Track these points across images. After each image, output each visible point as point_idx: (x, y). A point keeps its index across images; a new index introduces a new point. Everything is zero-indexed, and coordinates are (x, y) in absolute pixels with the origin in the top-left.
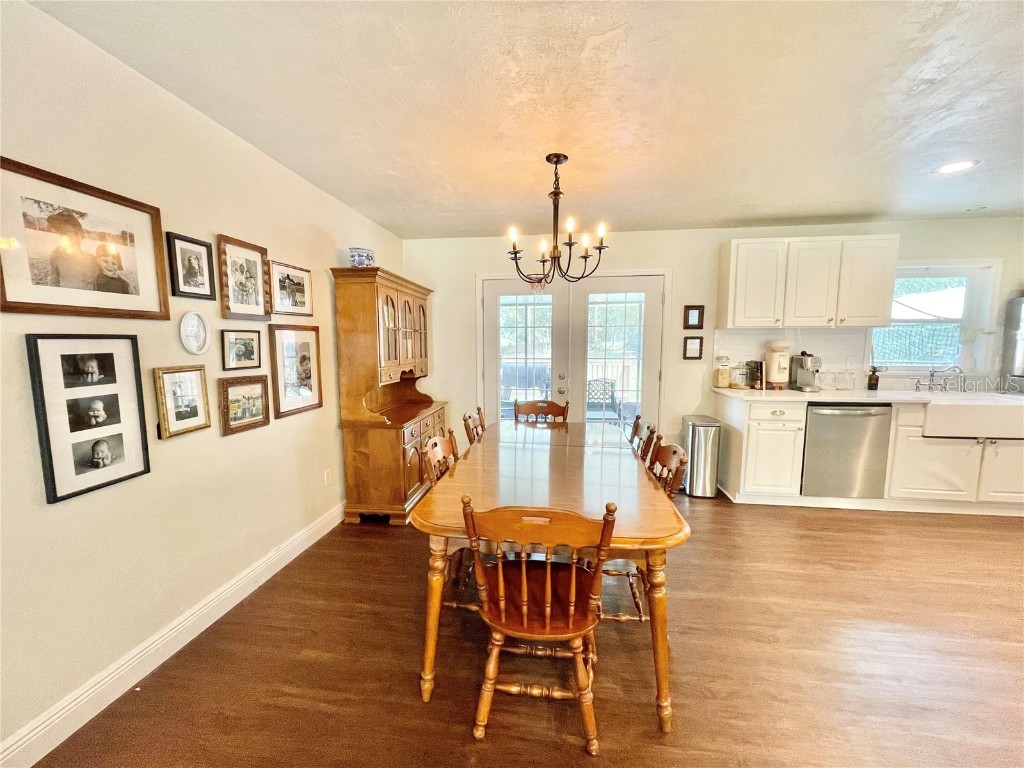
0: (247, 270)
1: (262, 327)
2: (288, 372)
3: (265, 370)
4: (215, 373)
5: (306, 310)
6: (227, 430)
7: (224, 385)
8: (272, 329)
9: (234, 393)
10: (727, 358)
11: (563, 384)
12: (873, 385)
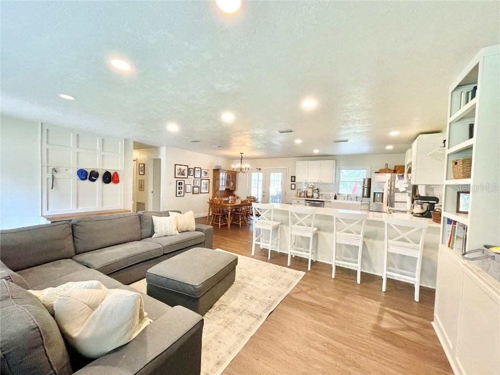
0: (199, 171)
1: (200, 179)
2: (203, 186)
3: (199, 186)
4: (192, 185)
5: (208, 176)
6: (193, 193)
7: (193, 187)
8: (201, 179)
9: (195, 189)
10: (300, 190)
11: (264, 194)
12: (335, 198)
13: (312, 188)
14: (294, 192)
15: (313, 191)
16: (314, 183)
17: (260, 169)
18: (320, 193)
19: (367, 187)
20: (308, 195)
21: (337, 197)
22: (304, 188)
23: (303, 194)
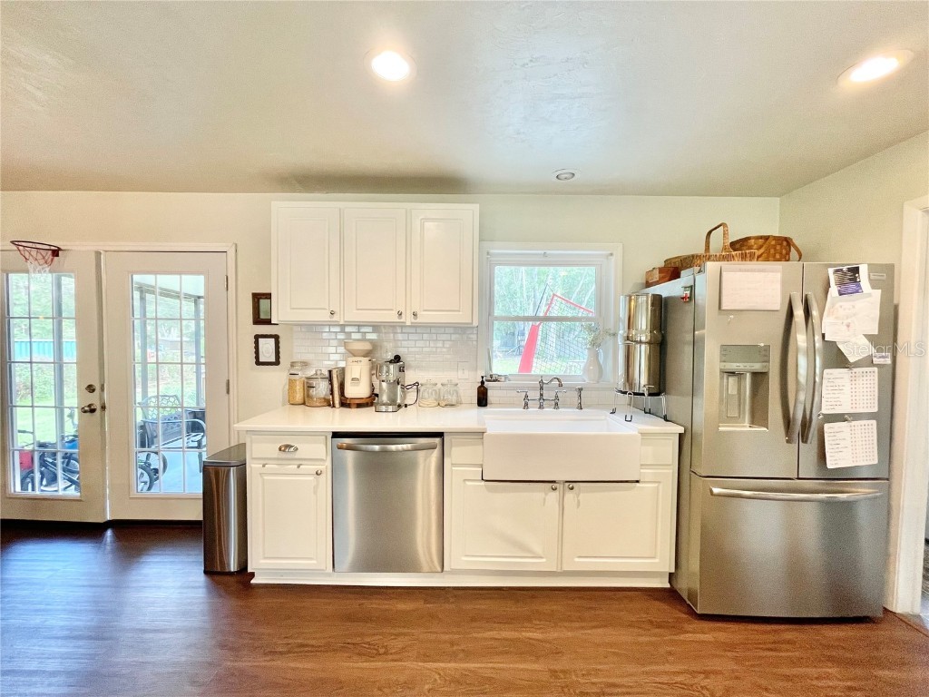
10: (305, 364)
11: (94, 399)
12: (482, 400)
13: (367, 354)
14: (275, 379)
15: (375, 369)
16: (376, 327)
17: (56, 253)
18: (410, 377)
19: (649, 343)
20: (351, 392)
21: (492, 395)
22: (331, 356)
23: (322, 389)
